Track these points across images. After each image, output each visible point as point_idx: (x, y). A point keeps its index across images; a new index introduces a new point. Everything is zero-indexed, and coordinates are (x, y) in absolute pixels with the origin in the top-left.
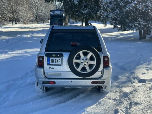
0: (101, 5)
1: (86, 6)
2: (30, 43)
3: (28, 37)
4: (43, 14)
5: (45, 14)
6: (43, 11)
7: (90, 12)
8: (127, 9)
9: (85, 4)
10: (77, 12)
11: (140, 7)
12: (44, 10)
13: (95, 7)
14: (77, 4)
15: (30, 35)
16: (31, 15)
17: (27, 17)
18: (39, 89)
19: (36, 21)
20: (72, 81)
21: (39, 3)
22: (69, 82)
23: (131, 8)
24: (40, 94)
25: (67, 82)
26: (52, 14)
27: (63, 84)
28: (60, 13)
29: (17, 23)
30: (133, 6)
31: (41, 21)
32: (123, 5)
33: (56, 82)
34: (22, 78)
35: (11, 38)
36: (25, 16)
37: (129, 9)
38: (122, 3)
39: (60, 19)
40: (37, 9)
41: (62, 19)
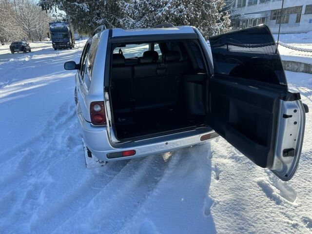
0: (123, 10)
1: (98, 15)
2: (33, 68)
3: (26, 60)
4: (38, 30)
5: (40, 29)
6: (37, 26)
7: (106, 22)
8: (160, 14)
9: (98, 11)
10: (89, 22)
11: (174, 12)
12: (39, 24)
13: (111, 16)
14: (87, 12)
15: (28, 57)
16: (22, 32)
17: (16, 35)
18: (94, 162)
19: (30, 39)
20: (167, 144)
21: (30, 16)
22: (163, 146)
23: (164, 12)
24: (97, 171)
25: (158, 146)
26: (52, 27)
27: (151, 151)
28: (63, 26)
29: (5, 43)
30: (167, 10)
31: (37, 39)
32: (153, 9)
33: (136, 150)
34: (43, 136)
35: (2, 64)
36: (13, 33)
37: (162, 14)
38: (152, 6)
39: (64, 34)
40: (28, 24)
41: (67, 34)
